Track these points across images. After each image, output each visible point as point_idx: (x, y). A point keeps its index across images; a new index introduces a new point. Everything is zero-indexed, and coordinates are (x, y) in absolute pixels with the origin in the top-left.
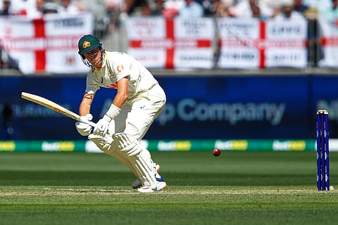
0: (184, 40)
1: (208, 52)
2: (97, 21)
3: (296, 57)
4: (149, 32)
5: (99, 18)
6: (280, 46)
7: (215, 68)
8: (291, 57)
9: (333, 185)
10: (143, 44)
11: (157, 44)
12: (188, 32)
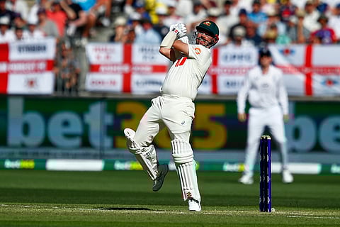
0: (140, 65)
4: (108, 57)
6: (232, 72)
10: (102, 68)
11: (115, 69)
12: (145, 58)
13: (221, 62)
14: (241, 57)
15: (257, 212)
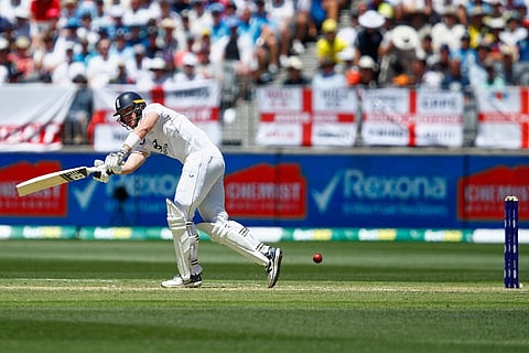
0: (323, 114)
1: (351, 129)
2: (224, 91)
3: (450, 135)
4: (284, 104)
5: (227, 87)
6: (433, 121)
7: (357, 145)
8: (445, 135)
9: (522, 281)
10: (277, 118)
11: (292, 118)
12: (329, 105)
13: (420, 109)
14: (444, 103)
15: (502, 288)
